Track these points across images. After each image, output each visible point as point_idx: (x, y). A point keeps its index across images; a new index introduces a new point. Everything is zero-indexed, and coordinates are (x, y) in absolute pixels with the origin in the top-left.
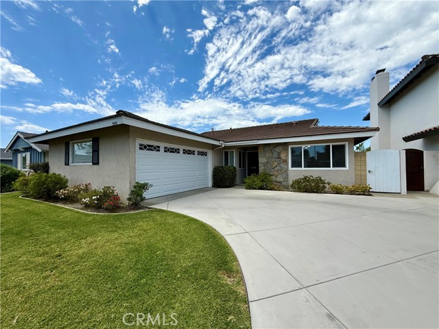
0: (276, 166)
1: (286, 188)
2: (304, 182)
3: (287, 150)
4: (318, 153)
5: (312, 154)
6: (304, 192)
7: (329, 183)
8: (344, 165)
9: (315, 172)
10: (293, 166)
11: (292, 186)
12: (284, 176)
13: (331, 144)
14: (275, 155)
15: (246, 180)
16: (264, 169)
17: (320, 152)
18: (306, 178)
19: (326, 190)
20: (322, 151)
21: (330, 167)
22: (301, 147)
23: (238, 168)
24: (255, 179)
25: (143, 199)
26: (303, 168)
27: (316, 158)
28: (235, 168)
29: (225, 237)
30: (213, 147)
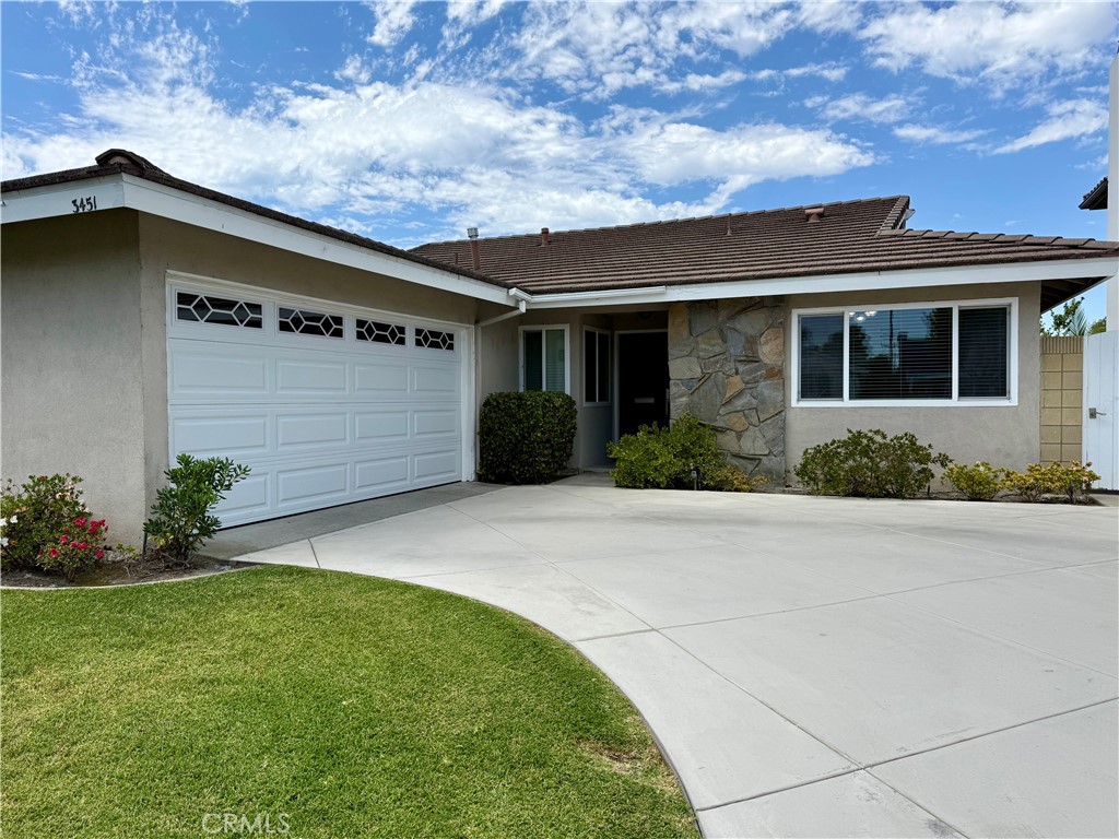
0: (740, 394)
1: (778, 482)
2: (851, 455)
3: (785, 327)
4: (903, 339)
5: (877, 347)
6: (847, 495)
7: (944, 460)
8: (1001, 391)
9: (893, 415)
10: (805, 393)
11: (802, 472)
12: (770, 434)
13: (955, 306)
14: (736, 348)
15: (616, 451)
16: (690, 406)
17: (911, 336)
18: (856, 438)
19: (934, 485)
20: (921, 332)
21: (949, 396)
22: (841, 318)
23: (581, 404)
24: (655, 446)
25: (208, 528)
26: (847, 402)
27: (896, 362)
28: (570, 402)
29: (581, 647)
30: (480, 311)
